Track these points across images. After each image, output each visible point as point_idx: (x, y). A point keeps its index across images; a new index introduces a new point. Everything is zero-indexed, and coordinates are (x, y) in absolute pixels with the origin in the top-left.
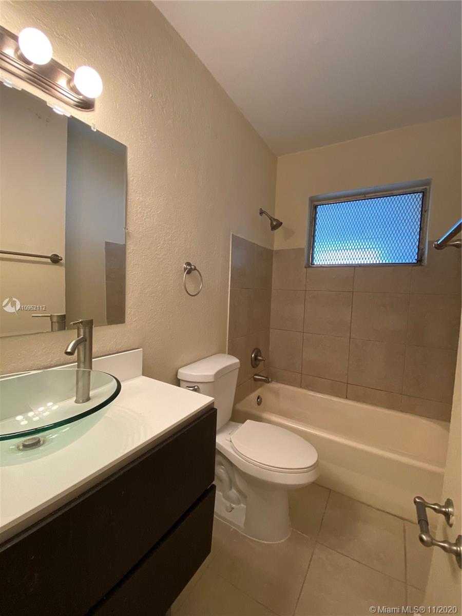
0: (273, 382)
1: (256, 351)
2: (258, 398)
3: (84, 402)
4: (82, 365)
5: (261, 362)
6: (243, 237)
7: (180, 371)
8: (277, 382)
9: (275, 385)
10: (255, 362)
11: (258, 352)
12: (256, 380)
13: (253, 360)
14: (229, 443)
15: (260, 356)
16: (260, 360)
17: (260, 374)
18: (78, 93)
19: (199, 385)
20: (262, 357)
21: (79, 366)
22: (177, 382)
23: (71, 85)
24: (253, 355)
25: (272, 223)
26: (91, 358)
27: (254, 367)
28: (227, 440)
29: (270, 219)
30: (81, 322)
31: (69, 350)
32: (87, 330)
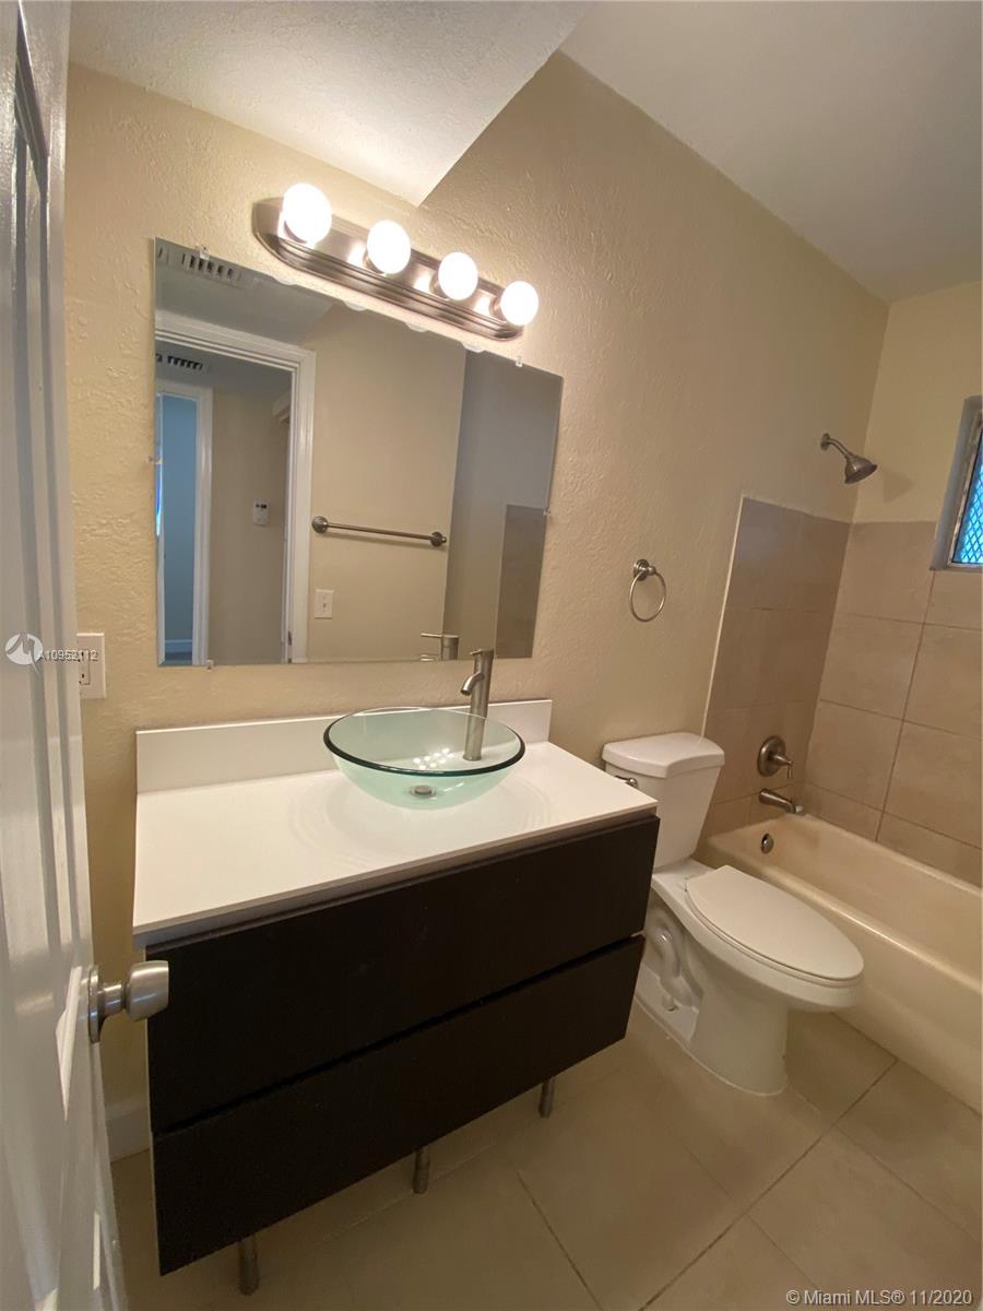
0: (808, 816)
1: (772, 741)
2: (765, 838)
3: (473, 760)
4: (475, 710)
5: (783, 767)
6: (771, 501)
7: (608, 747)
8: (819, 817)
9: (809, 823)
10: (768, 764)
11: (777, 744)
12: (763, 800)
13: (763, 759)
14: (683, 892)
15: (782, 754)
16: (779, 763)
17: (777, 791)
18: (502, 318)
19: (639, 779)
20: (786, 758)
21: (471, 711)
22: (602, 765)
23: (496, 308)
24: (764, 750)
25: (849, 465)
26: (487, 702)
27: (761, 773)
28: (678, 886)
29: (846, 457)
30: (480, 653)
31: (465, 689)
32: (486, 664)
